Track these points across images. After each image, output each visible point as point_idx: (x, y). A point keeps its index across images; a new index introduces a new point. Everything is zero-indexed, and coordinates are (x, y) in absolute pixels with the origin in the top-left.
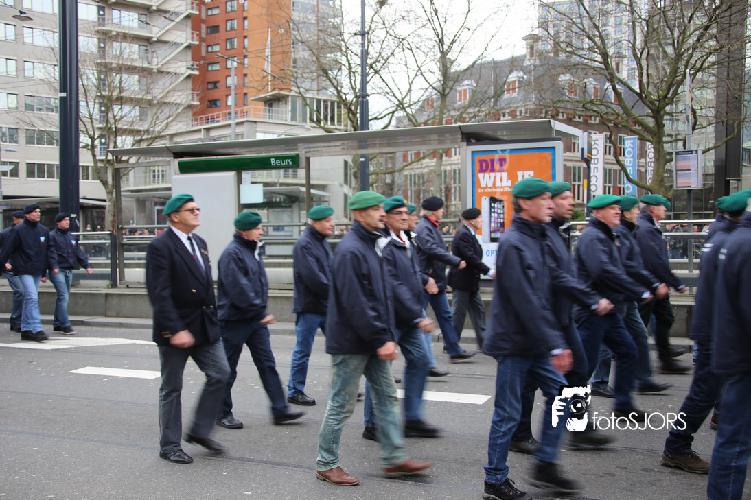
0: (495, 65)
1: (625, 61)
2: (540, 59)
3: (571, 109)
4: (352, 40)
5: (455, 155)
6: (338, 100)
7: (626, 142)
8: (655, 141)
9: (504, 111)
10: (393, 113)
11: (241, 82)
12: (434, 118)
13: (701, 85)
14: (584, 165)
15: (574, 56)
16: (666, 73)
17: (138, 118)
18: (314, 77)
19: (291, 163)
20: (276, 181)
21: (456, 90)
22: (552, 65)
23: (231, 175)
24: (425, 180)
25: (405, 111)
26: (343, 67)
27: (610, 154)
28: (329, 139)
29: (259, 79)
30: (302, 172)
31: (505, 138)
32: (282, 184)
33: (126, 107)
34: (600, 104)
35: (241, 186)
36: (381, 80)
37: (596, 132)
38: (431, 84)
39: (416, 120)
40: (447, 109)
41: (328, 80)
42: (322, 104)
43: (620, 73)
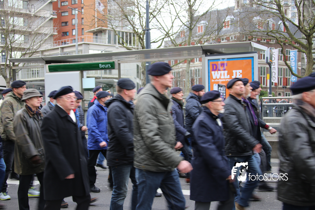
0: (218, 12)
1: (290, 8)
2: (243, 9)
3: (260, 36)
5: (197, 61)
6: (133, 32)
7: (291, 53)
8: (307, 52)
9: (223, 38)
10: (163, 39)
11: (81, 22)
12: (185, 41)
14: (268, 66)
15: (262, 7)
17: (24, 42)
18: (120, 20)
19: (110, 66)
20: (100, 76)
21: (197, 26)
22: (250, 12)
23: (78, 73)
24: (180, 75)
25: (170, 38)
26: (136, 14)
27: (281, 60)
28: (129, 53)
29: (90, 20)
30: (115, 72)
31: (224, 52)
32: (103, 78)
33: (17, 35)
34: (276, 33)
35: (83, 79)
36: (157, 21)
37: (274, 48)
38: (184, 23)
39: (176, 43)
40: (192, 37)
41: (128, 21)
42: (125, 34)
43: (287, 15)
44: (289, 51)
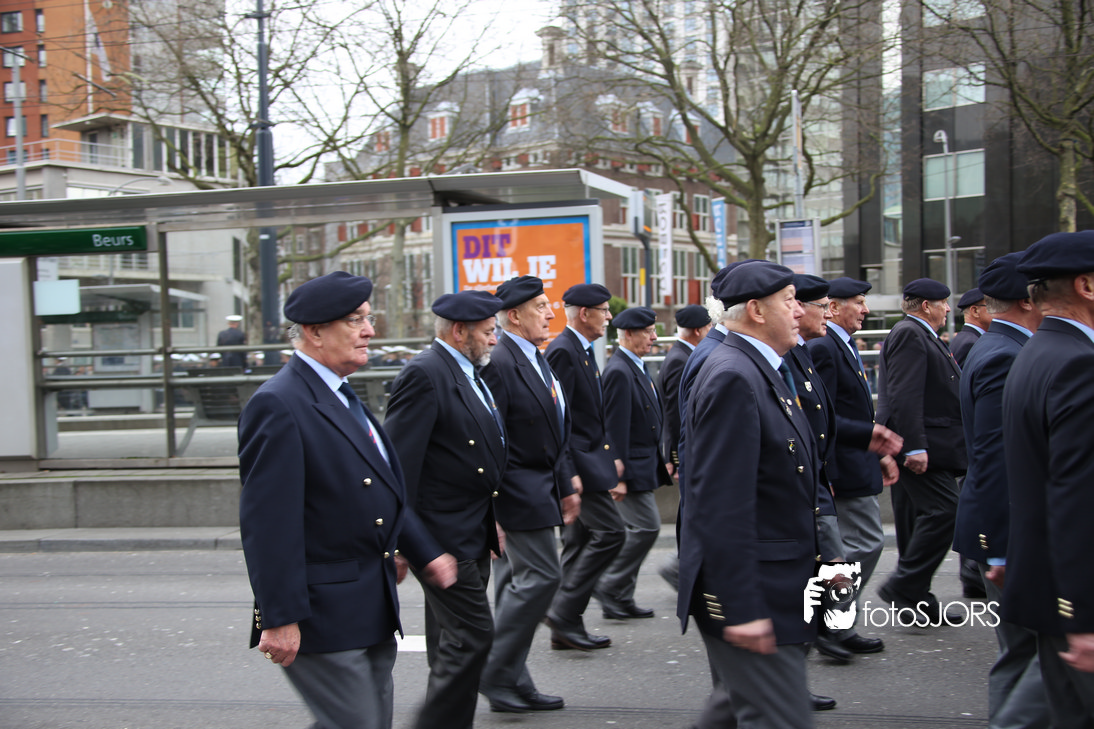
0: (491, 76)
1: (702, 75)
2: (565, 68)
3: (616, 152)
4: (240, 27)
5: (428, 228)
6: (218, 131)
7: (710, 208)
8: (751, 205)
9: (507, 156)
10: (318, 155)
11: (34, 94)
12: (390, 164)
13: (819, 116)
14: (639, 245)
15: (620, 65)
16: (765, 95)
18: (174, 91)
19: (131, 243)
20: (106, 274)
21: (425, 118)
22: (583, 78)
23: (18, 263)
24: (378, 271)
25: (339, 153)
26: (226, 74)
28: (205, 199)
29: (69, 90)
30: (154, 259)
31: (511, 201)
32: (118, 281)
34: (663, 145)
35: (37, 285)
36: (296, 100)
37: (661, 191)
38: (383, 107)
39: (358, 169)
40: (412, 152)
41: (199, 96)
42: (190, 139)
43: (694, 93)
44: (705, 200)
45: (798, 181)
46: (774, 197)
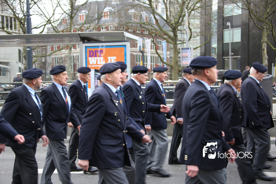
0: (98, 3)
1: (160, 4)
2: (120, 1)
3: (135, 27)
5: (78, 48)
6: (14, 17)
8: (173, 43)
9: (102, 27)
10: (45, 25)
12: (67, 28)
13: (194, 17)
14: (141, 54)
15: (136, 1)
16: (178, 11)
21: (78, 15)
22: (125, 4)
24: (63, 61)
25: (52, 25)
27: (153, 49)
28: (9, 37)
31: (103, 40)
34: (148, 25)
36: (38, 8)
37: (147, 38)
38: (65, 11)
39: (57, 30)
40: (74, 25)
41: (7, 5)
42: (5, 18)
43: (157, 9)
44: (160, 41)
45: (187, 36)
46: (180, 41)
